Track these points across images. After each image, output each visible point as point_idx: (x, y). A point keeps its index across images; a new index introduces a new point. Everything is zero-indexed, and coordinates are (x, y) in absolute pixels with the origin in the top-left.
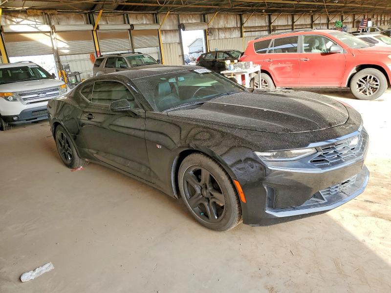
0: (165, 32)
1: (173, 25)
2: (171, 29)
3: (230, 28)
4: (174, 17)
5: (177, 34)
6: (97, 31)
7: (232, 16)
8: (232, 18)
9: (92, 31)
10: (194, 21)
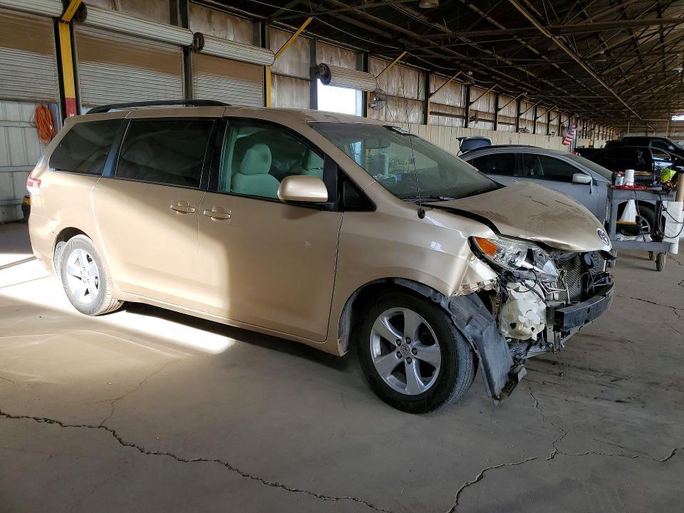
0: (279, 81)
1: (299, 63)
2: (294, 73)
3: (406, 100)
4: (303, 43)
5: (306, 90)
6: (77, 28)
7: (413, 71)
8: (412, 77)
9: (57, 21)
10: (343, 66)
